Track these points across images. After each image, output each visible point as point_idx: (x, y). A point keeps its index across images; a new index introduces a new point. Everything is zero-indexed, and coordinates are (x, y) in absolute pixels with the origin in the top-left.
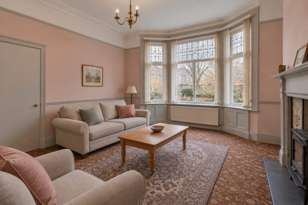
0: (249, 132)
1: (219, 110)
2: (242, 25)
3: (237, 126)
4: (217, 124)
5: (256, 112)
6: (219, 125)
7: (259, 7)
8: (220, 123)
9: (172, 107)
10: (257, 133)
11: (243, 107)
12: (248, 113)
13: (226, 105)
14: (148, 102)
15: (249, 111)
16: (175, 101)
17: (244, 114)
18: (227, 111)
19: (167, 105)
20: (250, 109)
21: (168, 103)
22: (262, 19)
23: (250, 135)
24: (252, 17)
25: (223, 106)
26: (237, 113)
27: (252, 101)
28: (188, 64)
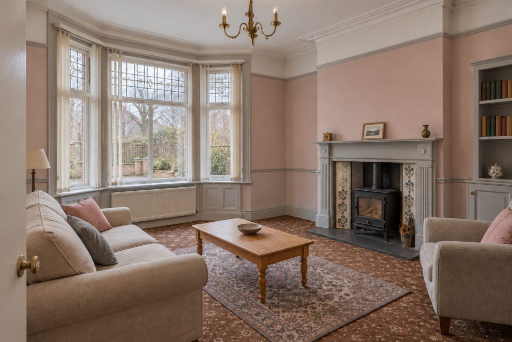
0: (241, 212)
1: (196, 189)
2: (230, 68)
3: (224, 207)
4: (194, 212)
5: (249, 184)
6: (196, 213)
7: (250, 55)
8: (198, 209)
9: (114, 195)
10: (250, 210)
11: (232, 180)
12: (239, 186)
13: (203, 179)
14: (66, 190)
15: (241, 184)
16: (118, 180)
17: (234, 190)
18: (207, 188)
19: (101, 191)
20: (242, 182)
21: (102, 189)
22: (255, 70)
23: (243, 215)
24: (244, 63)
25: (200, 182)
26: (224, 189)
27: (244, 170)
28: (137, 105)
